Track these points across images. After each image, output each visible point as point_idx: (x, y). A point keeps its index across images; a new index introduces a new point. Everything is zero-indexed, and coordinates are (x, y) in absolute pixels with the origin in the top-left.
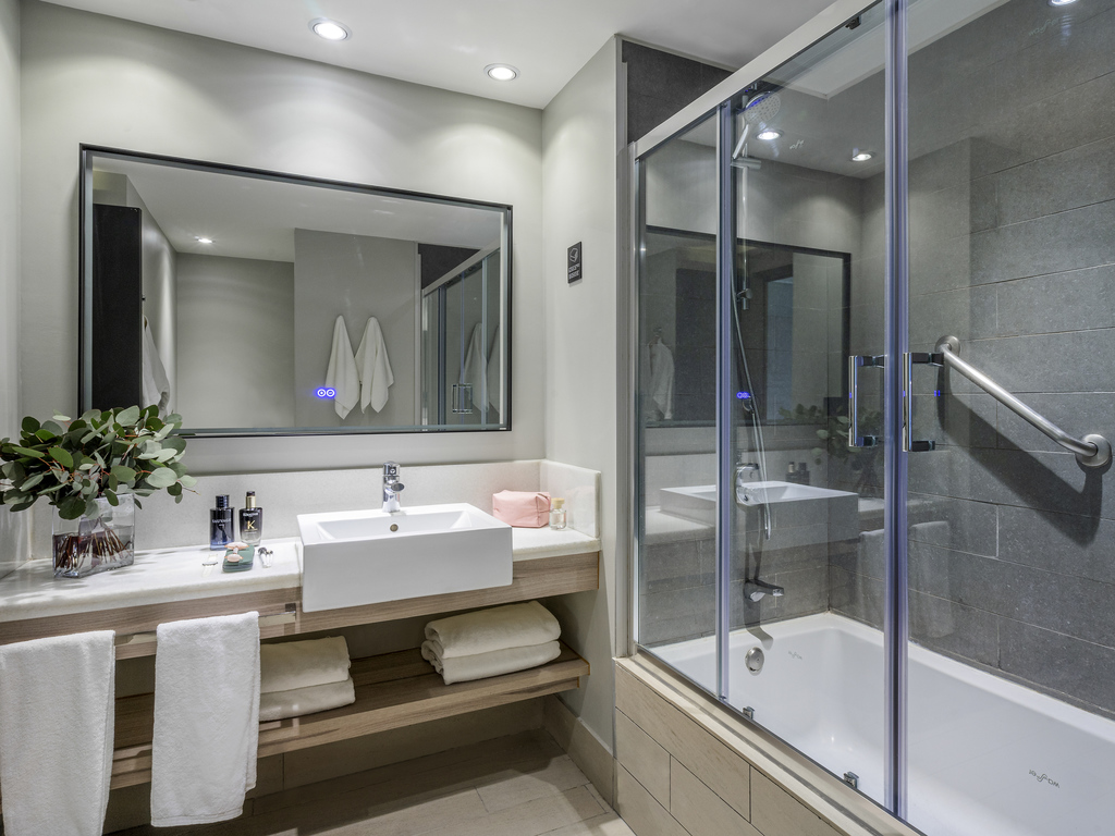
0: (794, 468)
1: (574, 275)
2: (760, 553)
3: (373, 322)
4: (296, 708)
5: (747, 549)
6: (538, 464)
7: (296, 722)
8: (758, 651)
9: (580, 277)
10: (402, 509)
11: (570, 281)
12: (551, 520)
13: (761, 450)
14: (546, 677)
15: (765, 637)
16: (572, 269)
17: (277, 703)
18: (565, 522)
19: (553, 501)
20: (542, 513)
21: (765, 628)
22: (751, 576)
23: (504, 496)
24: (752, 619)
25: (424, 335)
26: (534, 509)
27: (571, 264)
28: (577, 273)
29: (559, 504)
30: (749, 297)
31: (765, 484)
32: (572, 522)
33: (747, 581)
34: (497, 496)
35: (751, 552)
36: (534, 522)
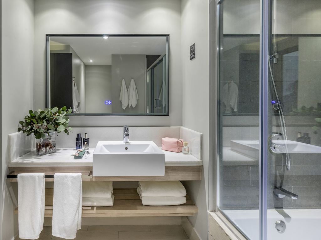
0: (301, 135)
1: (192, 57)
2: (283, 176)
3: (132, 80)
4: (95, 204)
5: (276, 173)
6: (180, 128)
7: (95, 208)
8: (282, 222)
9: (195, 57)
10: (130, 142)
11: (191, 59)
12: (183, 150)
13: (283, 126)
14: (180, 210)
15: (286, 216)
16: (192, 54)
17: (90, 201)
18: (188, 151)
19: (184, 143)
20: (179, 147)
21: (286, 211)
22: (278, 185)
23: (166, 139)
24: (279, 206)
25: (147, 84)
26: (176, 145)
27: (191, 52)
28: (193, 56)
29: (186, 145)
30: (277, 57)
31: (286, 142)
32: (191, 151)
33: (276, 188)
34: (163, 139)
35: (278, 174)
36: (176, 150)
